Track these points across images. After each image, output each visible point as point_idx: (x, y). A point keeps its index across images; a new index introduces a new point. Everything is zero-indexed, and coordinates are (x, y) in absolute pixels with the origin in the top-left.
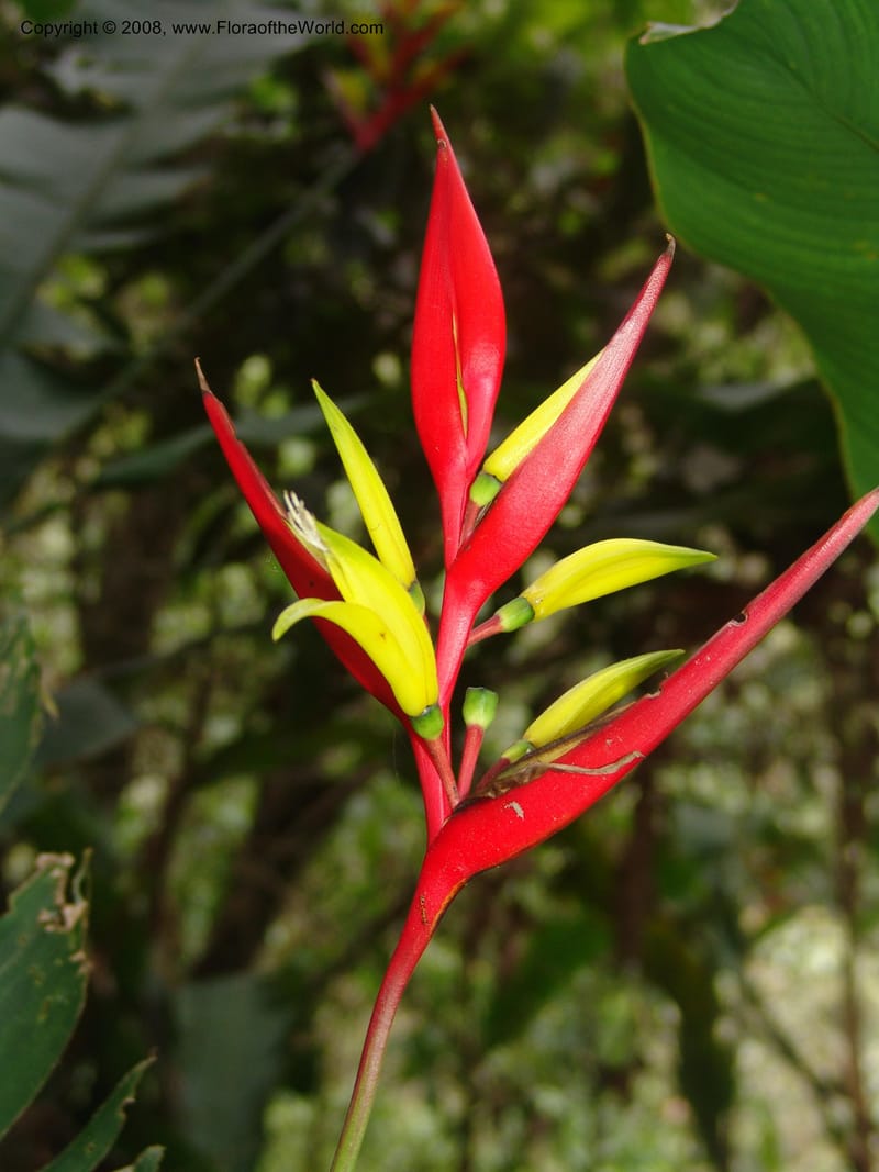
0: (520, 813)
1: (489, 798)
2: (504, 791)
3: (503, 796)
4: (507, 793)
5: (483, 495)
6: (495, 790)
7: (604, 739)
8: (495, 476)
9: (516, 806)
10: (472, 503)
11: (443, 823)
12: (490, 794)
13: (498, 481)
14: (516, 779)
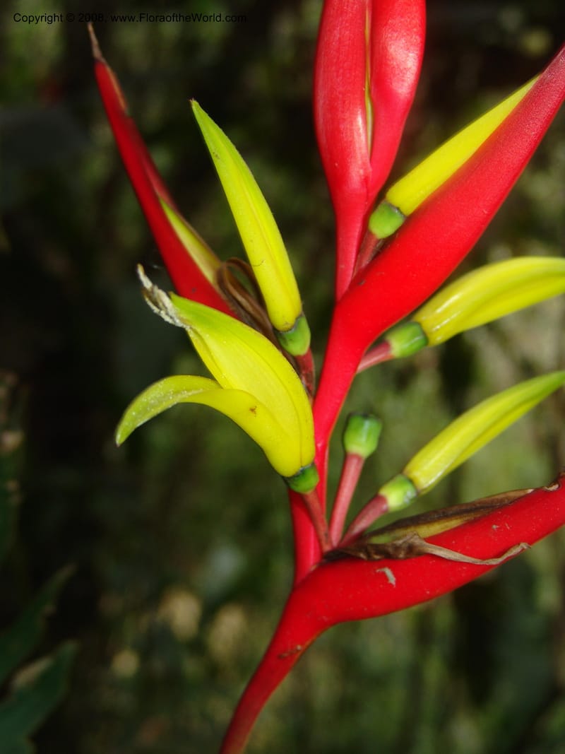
0: (392, 579)
1: (360, 559)
2: (377, 557)
3: (375, 561)
4: (379, 560)
5: (383, 226)
6: (368, 555)
7: (492, 524)
8: (398, 209)
9: (388, 572)
10: (371, 234)
11: (312, 568)
12: (362, 555)
13: (401, 213)
14: (391, 550)
